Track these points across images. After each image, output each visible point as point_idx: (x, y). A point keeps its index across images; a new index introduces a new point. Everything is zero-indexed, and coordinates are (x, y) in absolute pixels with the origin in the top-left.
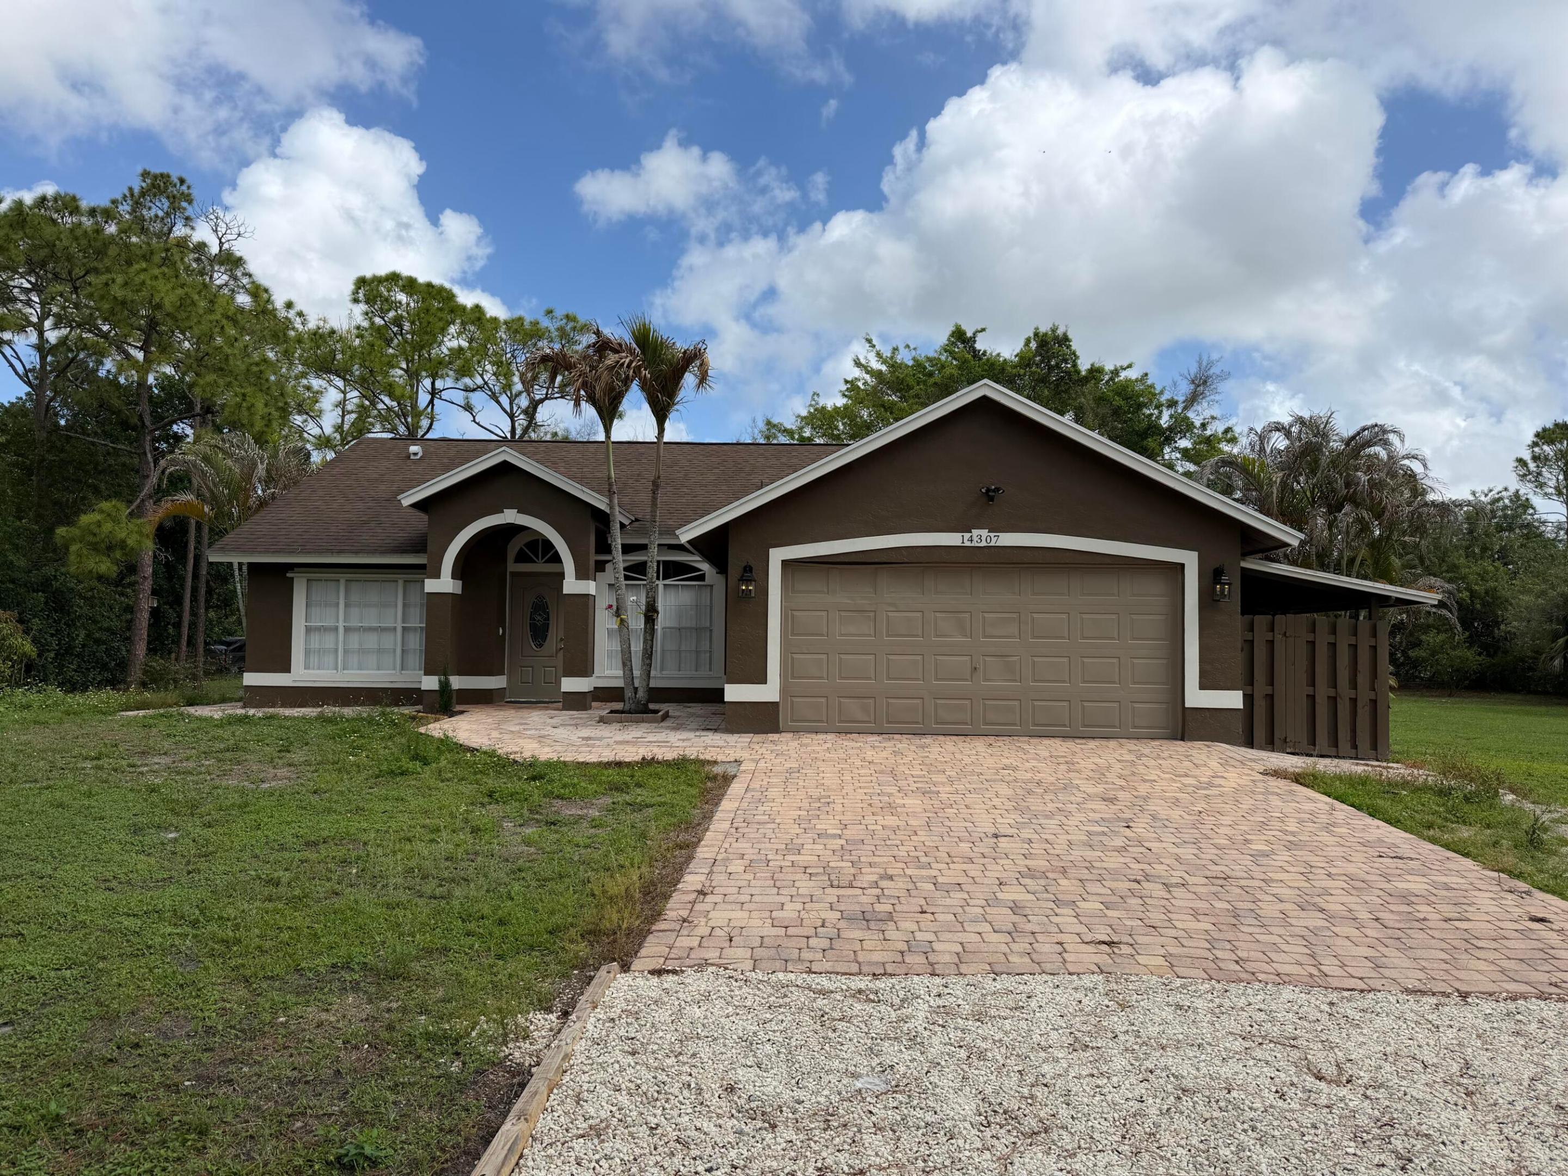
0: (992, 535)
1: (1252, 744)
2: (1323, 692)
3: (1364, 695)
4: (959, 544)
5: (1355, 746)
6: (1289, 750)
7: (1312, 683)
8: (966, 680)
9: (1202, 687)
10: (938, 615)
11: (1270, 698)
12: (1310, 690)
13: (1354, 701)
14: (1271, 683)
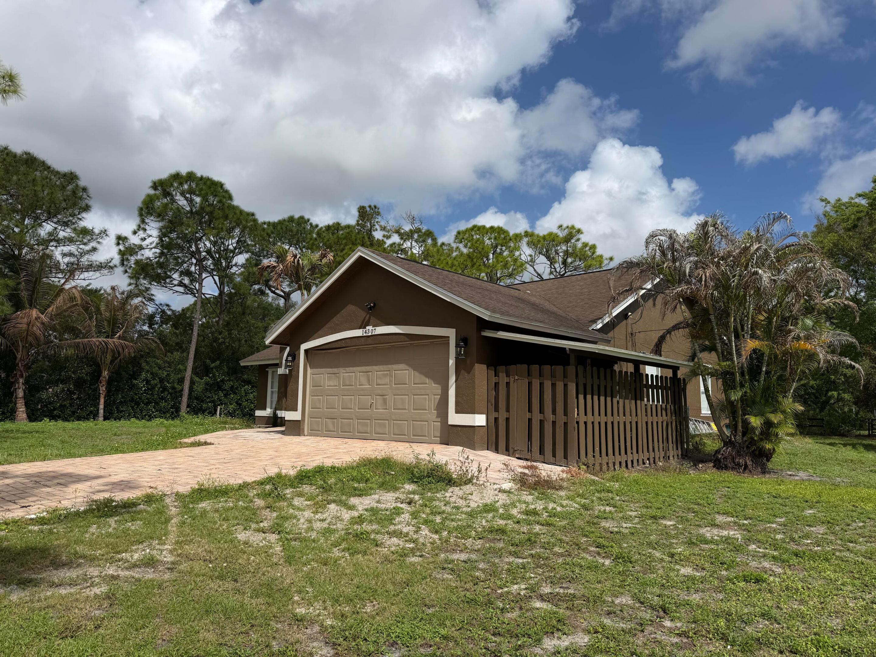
0: (373, 328)
1: (498, 451)
2: (537, 417)
3: (561, 419)
4: (361, 335)
5: (554, 456)
6: (517, 456)
7: (530, 411)
8: (368, 409)
9: (457, 412)
10: (361, 374)
11: (507, 419)
12: (528, 415)
13: (554, 423)
14: (508, 410)
